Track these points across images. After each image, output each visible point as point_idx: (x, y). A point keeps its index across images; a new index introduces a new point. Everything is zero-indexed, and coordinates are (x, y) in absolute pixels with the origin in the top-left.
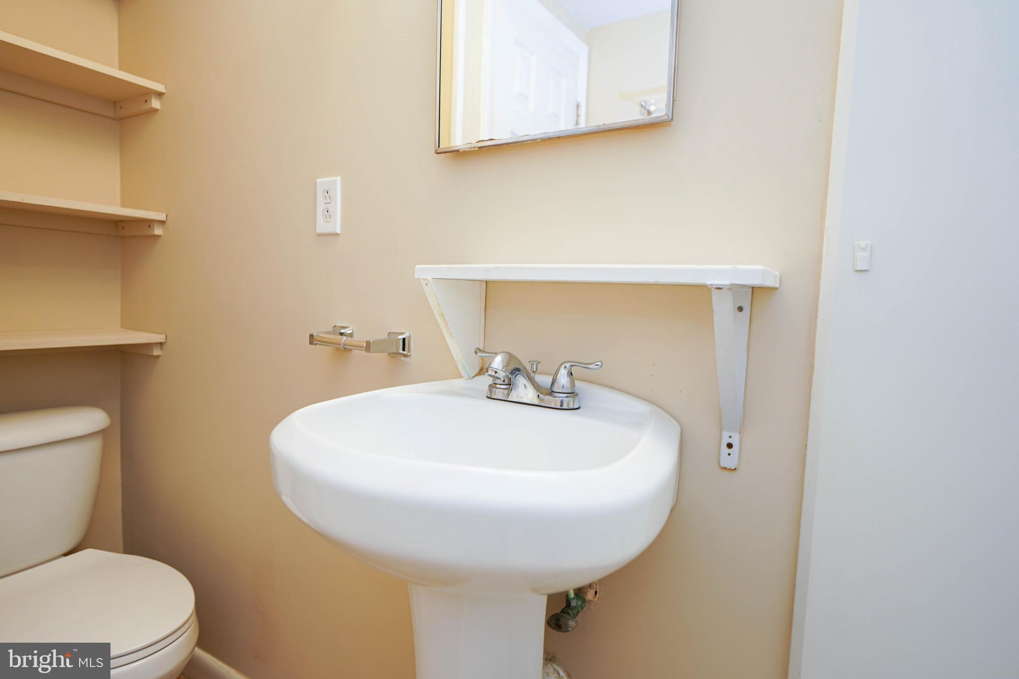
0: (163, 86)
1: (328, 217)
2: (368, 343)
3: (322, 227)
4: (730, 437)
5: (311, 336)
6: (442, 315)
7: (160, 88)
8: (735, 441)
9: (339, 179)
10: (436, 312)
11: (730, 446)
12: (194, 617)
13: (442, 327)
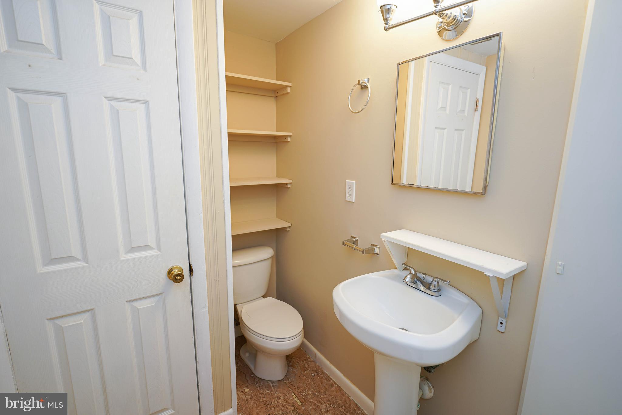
0: (292, 133)
1: (350, 195)
2: (363, 250)
3: (348, 198)
4: (502, 320)
5: (343, 242)
6: (390, 251)
7: (290, 134)
8: (504, 322)
9: (354, 182)
10: (388, 250)
11: (501, 323)
12: (303, 330)
13: (391, 256)
